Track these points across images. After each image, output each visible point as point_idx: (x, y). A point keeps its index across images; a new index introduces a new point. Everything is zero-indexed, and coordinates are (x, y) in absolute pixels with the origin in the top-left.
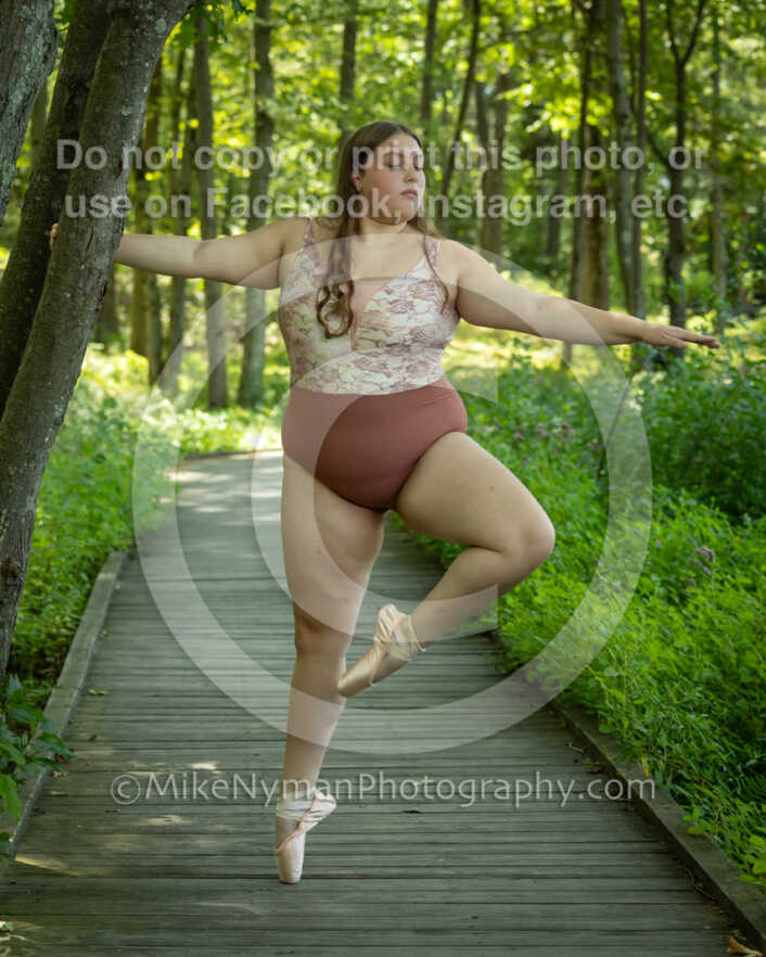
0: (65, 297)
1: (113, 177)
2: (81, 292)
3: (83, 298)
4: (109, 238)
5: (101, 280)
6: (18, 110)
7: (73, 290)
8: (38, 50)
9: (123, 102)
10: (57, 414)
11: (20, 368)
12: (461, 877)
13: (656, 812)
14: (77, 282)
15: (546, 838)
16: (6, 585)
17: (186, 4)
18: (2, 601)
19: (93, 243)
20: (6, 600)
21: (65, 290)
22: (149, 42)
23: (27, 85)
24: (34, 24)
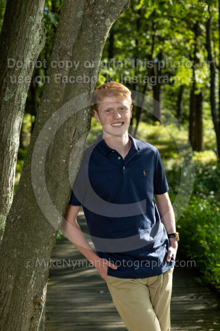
0: (63, 162)
5: (80, 153)
7: (67, 158)
8: (37, 38)
14: (69, 154)
16: (36, 309)
17: (120, 11)
18: (33, 317)
19: (76, 133)
20: (35, 316)
21: (62, 158)
22: (102, 30)
23: (32, 55)
24: (35, 25)
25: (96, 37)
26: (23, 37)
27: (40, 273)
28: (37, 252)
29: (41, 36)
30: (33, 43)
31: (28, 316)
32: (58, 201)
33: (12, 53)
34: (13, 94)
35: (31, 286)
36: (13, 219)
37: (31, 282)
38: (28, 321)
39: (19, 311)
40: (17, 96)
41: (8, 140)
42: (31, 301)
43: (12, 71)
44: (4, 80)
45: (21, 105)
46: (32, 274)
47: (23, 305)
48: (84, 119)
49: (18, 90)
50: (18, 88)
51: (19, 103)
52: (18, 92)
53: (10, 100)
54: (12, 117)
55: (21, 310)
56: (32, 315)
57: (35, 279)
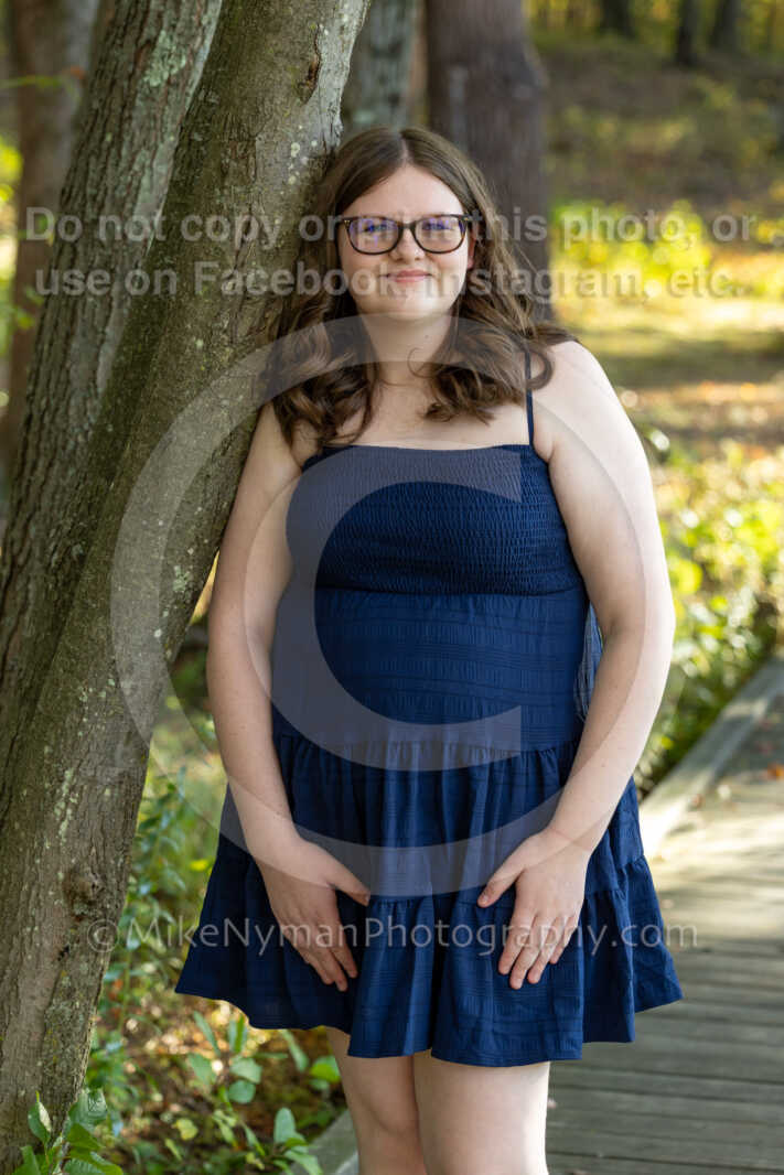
0: (194, 348)
1: (298, 100)
7: (209, 334)
14: (216, 318)
16: (76, 917)
20: (75, 946)
21: (191, 333)
27: (93, 781)
28: (85, 699)
31: (49, 944)
35: (58, 828)
36: (56, 557)
37: (58, 812)
38: (47, 964)
39: (14, 920)
42: (57, 883)
46: (61, 781)
47: (29, 895)
55: (20, 916)
56: (63, 939)
57: (72, 800)
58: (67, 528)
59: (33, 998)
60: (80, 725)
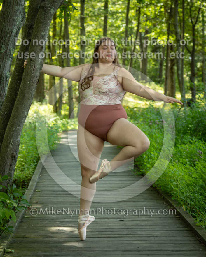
0: (27, 83)
1: (40, 51)
2: (32, 82)
3: (32, 83)
4: (39, 68)
5: (37, 78)
6: (15, 35)
7: (30, 81)
8: (20, 18)
9: (42, 31)
10: (26, 114)
11: (16, 102)
12: (134, 237)
13: (187, 220)
14: (31, 79)
15: (158, 227)
16: (12, 160)
17: (59, 5)
18: (11, 164)
19: (35, 68)
20: (12, 164)
21: (27, 81)
22: (49, 15)
23: (17, 28)
24: (19, 11)
25: (46, 18)
26: (12, 18)
27: (15, 141)
28: (14, 130)
29: (22, 18)
30: (18, 21)
31: (9, 164)
32: (25, 103)
33: (6, 26)
34: (6, 49)
35: (10, 148)
36: (2, 114)
37: (10, 145)
38: (8, 166)
39: (4, 161)
40: (8, 50)
41: (3, 73)
42: (10, 155)
43: (6, 36)
44: (1, 41)
45: (11, 55)
46: (11, 141)
47: (6, 157)
48: (39, 61)
49: (9, 47)
50: (9, 46)
51: (9, 53)
52: (9, 48)
53: (4, 52)
54: (5, 61)
55: (5, 160)
56: (11, 163)
57: (12, 144)
58: (4, 110)
59: (7, 171)
60: (13, 133)
